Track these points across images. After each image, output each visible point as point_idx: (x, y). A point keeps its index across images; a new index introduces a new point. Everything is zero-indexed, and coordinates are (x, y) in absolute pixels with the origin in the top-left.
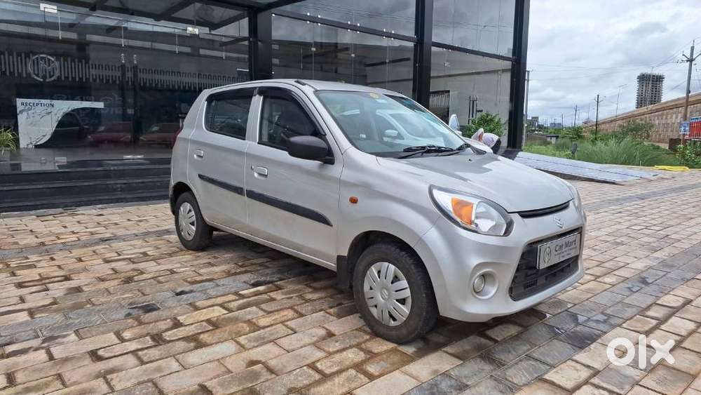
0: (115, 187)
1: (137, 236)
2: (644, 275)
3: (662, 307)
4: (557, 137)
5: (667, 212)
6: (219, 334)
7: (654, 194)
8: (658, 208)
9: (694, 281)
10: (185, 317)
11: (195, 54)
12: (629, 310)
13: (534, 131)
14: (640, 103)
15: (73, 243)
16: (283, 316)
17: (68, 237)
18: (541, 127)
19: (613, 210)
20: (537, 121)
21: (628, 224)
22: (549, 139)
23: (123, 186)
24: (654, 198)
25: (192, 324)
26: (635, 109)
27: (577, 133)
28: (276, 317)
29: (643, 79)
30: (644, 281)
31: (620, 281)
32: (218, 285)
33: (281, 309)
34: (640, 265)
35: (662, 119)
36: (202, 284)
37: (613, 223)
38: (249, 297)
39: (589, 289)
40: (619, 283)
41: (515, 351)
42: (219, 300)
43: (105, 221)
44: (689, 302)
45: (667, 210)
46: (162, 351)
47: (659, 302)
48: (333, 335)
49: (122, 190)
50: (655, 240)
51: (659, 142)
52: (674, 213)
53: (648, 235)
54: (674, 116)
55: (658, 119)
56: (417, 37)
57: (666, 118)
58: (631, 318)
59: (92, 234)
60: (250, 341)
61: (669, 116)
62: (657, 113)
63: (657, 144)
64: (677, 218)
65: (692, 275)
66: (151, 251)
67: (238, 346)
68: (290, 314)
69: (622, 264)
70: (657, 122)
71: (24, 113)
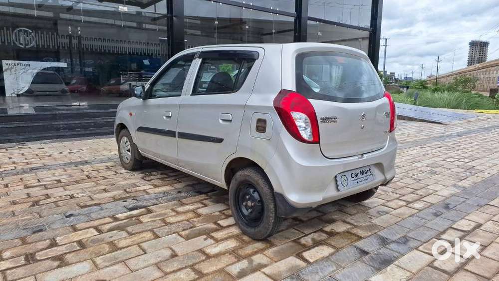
0: (59, 127)
1: (60, 166)
2: (448, 201)
3: (456, 231)
4: (408, 88)
5: (477, 147)
6: (83, 254)
7: (470, 132)
8: (471, 143)
9: (487, 207)
10: (62, 237)
11: (139, 28)
12: (428, 233)
13: (392, 83)
14: (471, 62)
15: (10, 171)
16: (142, 238)
17: (8, 166)
18: (396, 80)
19: (436, 145)
20: (394, 76)
21: (444, 156)
22: (401, 89)
23: (65, 126)
24: (470, 136)
25: (65, 244)
26: (466, 67)
27: (423, 85)
28: (136, 238)
29: (473, 44)
30: (447, 207)
31: (427, 206)
32: (102, 209)
33: (143, 232)
34: (446, 192)
35: (486, 74)
36: (90, 208)
37: (433, 156)
38: (122, 220)
39: (399, 214)
40: (425, 208)
41: (322, 272)
42: (96, 223)
43: (44, 153)
44: (479, 226)
45: (477, 145)
46: (27, 271)
47: (454, 226)
48: (176, 256)
49: (64, 129)
50: (463, 170)
51: (483, 91)
52: (483, 147)
53: (458, 166)
54: (495, 72)
55: (483, 74)
56: (297, 13)
57: (489, 74)
58: (428, 241)
59: (28, 163)
60: (104, 261)
61: (491, 72)
62: (482, 70)
63: (481, 93)
64: (484, 151)
65: (486, 201)
66: (64, 179)
67: (93, 266)
68: (148, 236)
69: (431, 191)
70: (482, 76)
71: (8, 71)
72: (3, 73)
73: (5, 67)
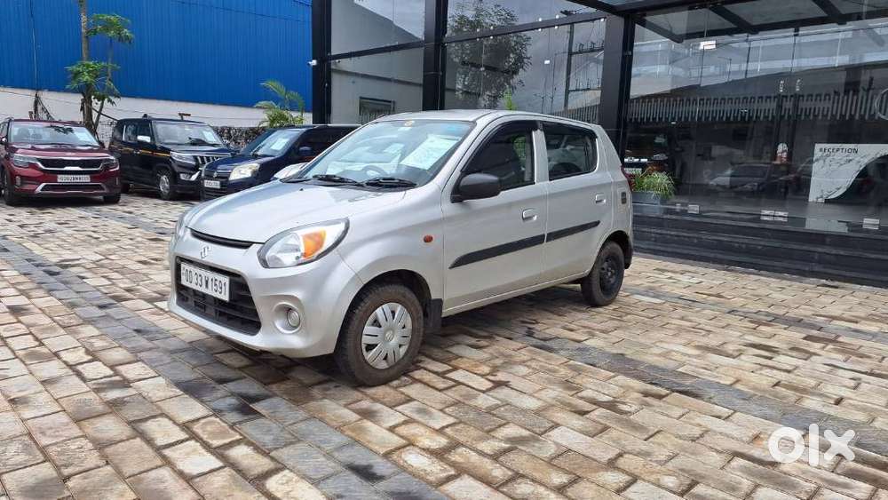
73: (817, 155)
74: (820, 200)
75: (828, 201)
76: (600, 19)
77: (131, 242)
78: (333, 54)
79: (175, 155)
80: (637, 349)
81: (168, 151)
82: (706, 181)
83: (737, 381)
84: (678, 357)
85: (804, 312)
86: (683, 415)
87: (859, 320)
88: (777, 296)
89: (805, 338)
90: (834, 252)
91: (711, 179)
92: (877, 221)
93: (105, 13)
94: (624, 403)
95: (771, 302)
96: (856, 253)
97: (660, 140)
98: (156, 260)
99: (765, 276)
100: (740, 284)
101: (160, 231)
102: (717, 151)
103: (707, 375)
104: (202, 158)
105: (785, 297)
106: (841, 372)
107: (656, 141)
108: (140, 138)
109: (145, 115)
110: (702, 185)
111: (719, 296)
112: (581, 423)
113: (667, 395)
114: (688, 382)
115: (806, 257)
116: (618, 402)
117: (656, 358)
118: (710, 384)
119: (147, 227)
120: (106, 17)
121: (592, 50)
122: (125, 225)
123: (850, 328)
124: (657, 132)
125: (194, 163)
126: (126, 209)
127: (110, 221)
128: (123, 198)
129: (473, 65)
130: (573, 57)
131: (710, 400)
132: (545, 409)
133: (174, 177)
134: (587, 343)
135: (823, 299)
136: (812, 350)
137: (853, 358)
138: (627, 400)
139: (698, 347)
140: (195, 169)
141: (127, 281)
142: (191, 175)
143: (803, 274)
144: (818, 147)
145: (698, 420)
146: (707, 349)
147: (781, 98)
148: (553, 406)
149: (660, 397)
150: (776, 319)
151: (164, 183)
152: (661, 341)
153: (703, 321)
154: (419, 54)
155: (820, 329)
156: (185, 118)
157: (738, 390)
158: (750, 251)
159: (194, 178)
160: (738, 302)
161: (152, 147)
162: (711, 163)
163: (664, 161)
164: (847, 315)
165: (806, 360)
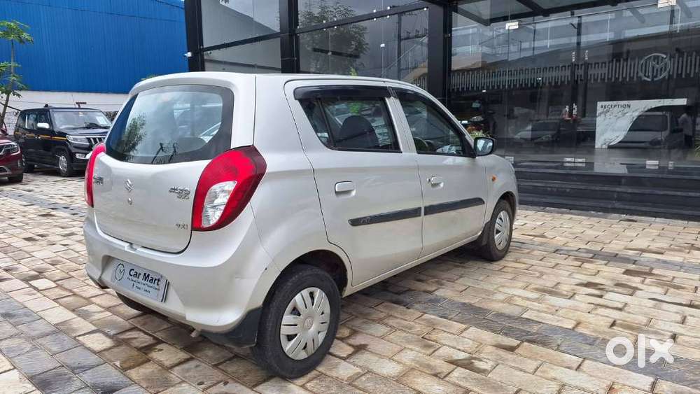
71: (603, 115)
72: (596, 117)
73: (599, 110)
74: (604, 146)
75: (610, 147)
76: (423, 8)
77: (23, 219)
78: (205, 47)
79: (71, 138)
80: (484, 296)
81: (64, 135)
82: (511, 135)
83: (578, 324)
84: (520, 302)
85: (616, 247)
86: (538, 368)
87: (663, 251)
88: (591, 233)
89: (624, 273)
90: (630, 191)
91: (516, 134)
92: (656, 162)
93: (6, 20)
94: (480, 360)
95: (588, 239)
96: (648, 191)
97: (476, 105)
98: (42, 236)
99: (575, 214)
100: (557, 223)
101: (52, 206)
102: (518, 111)
103: (550, 320)
104: (94, 139)
105: (597, 233)
106: (665, 306)
107: (473, 106)
108: (40, 125)
109: (47, 106)
110: (509, 139)
111: (542, 236)
112: (441, 388)
113: (518, 346)
114: (535, 329)
115: (606, 196)
116: (475, 359)
117: (501, 305)
118: (556, 330)
119: (41, 203)
120: (7, 23)
121: (417, 37)
122: (21, 203)
123: (659, 260)
124: (474, 99)
125: (88, 143)
126: (27, 187)
127: (9, 200)
128: (27, 177)
129: (322, 51)
130: (402, 42)
131: (558, 348)
132: (405, 374)
133: (71, 157)
134: (437, 293)
135: (628, 234)
136: (634, 285)
137: (672, 290)
138: (482, 355)
139: (537, 290)
140: (89, 149)
141: (8, 259)
142: (86, 154)
143: (607, 210)
144: (599, 104)
145: (552, 374)
146: (544, 291)
147: (574, 66)
148: (413, 369)
149: (511, 349)
150: (596, 255)
151: (63, 162)
152: (503, 286)
153: (534, 262)
154: (276, 43)
155: (635, 262)
156: (82, 106)
157: (580, 334)
158: (560, 193)
159: (88, 156)
160: (559, 241)
161: (51, 132)
162: (514, 121)
163: (481, 122)
164: (654, 246)
165: (631, 295)
